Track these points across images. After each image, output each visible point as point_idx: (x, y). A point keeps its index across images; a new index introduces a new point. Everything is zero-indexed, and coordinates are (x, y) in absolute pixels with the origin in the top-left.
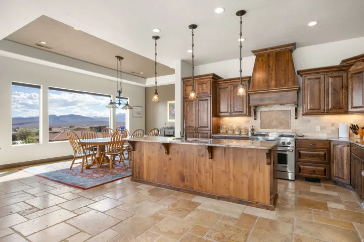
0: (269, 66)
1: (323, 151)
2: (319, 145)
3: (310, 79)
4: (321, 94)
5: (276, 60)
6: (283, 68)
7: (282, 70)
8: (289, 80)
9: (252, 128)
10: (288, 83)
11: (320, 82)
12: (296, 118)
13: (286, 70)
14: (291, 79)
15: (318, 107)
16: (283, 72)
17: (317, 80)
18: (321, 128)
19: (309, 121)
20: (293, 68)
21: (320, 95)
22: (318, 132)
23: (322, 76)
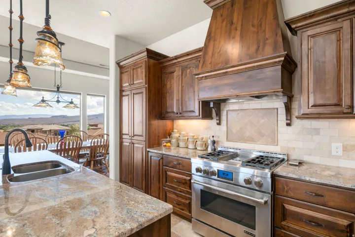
0: (232, 23)
1: (345, 217)
2: (333, 199)
3: (313, 36)
4: (343, 68)
5: (245, 9)
6: (255, 22)
7: (253, 26)
8: (264, 45)
9: (212, 139)
10: (263, 49)
11: (339, 40)
12: (288, 125)
13: (261, 25)
14: (269, 41)
15: (334, 101)
16: (255, 29)
17: (333, 37)
18: (345, 149)
19: (317, 131)
20: (276, 17)
21: (339, 71)
22: (338, 157)
23: (346, 25)
